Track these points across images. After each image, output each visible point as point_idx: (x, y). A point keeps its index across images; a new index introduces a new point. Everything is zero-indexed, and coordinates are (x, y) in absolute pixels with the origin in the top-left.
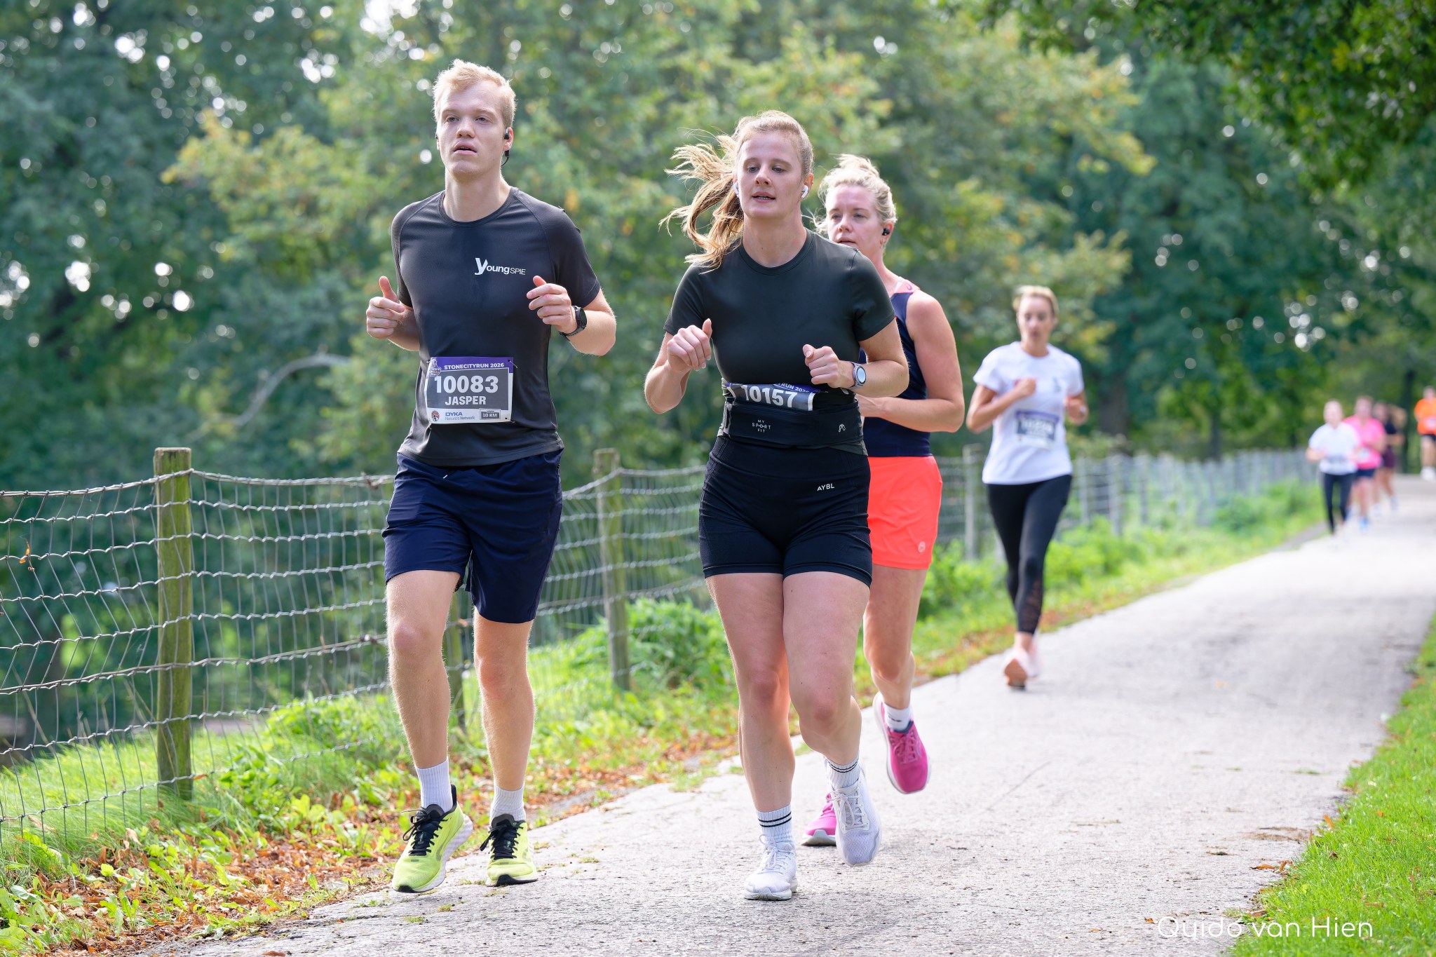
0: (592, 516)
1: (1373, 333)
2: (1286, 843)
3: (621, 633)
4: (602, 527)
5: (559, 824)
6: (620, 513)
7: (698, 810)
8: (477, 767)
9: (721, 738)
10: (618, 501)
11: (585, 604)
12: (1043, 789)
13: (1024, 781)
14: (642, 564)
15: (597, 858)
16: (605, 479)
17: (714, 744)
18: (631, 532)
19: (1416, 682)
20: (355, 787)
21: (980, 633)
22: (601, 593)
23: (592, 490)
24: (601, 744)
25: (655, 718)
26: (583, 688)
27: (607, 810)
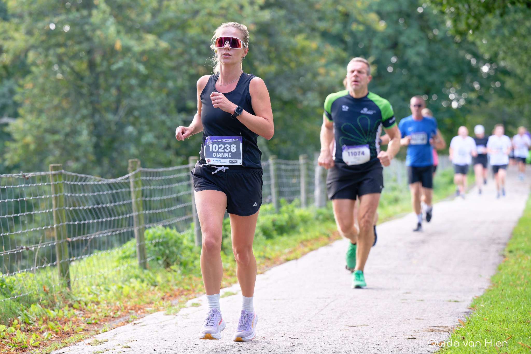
0: (128, 190)
1: (487, 102)
2: (442, 333)
3: (142, 243)
4: (133, 195)
5: (113, 331)
6: (141, 188)
7: (176, 323)
8: (76, 305)
9: (188, 290)
10: (140, 183)
11: (125, 230)
12: (334, 311)
13: (325, 307)
14: (151, 212)
15: (129, 346)
16: (133, 173)
17: (185, 293)
18: (146, 197)
19: (504, 259)
20: (20, 315)
21: (307, 241)
22: (133, 225)
23: (128, 178)
24: (133, 294)
25: (158, 282)
26: (125, 269)
27: (135, 324)
